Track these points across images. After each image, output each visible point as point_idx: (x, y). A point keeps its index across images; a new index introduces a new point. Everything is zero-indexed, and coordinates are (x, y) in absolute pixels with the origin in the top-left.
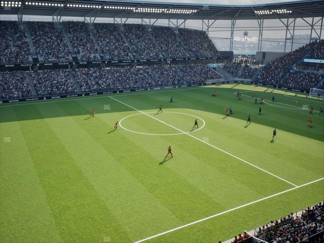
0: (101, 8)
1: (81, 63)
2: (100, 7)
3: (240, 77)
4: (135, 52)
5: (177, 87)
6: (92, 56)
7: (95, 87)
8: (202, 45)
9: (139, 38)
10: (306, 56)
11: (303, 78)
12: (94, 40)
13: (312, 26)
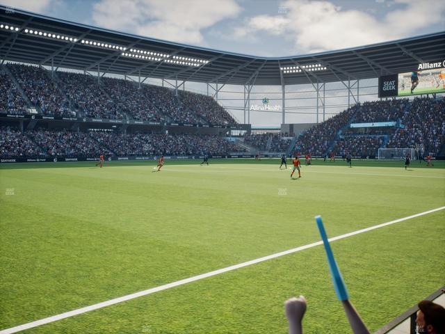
0: (77, 42)
1: (44, 118)
2: (75, 40)
3: (270, 151)
4: (125, 110)
5: (193, 158)
6: (61, 110)
7: (72, 151)
8: (212, 112)
9: (127, 95)
10: (352, 120)
11: (359, 144)
12: (60, 91)
13: (349, 88)
